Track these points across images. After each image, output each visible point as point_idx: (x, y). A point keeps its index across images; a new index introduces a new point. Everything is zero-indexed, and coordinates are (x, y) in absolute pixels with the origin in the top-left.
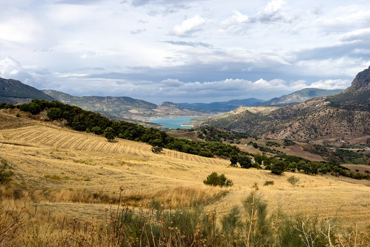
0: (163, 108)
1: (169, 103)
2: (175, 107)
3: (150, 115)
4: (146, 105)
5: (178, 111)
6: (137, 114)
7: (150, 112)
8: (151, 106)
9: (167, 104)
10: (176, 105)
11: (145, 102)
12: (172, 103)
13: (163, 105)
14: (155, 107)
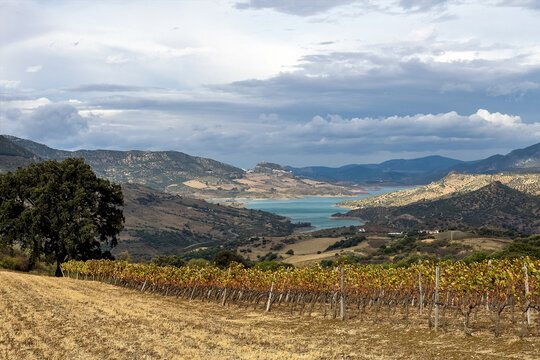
0: (259, 177)
1: (272, 166)
2: (285, 175)
3: (234, 193)
4: (219, 171)
5: (292, 182)
6: (203, 191)
7: (233, 186)
8: (232, 173)
9: (266, 168)
10: (287, 169)
11: (217, 165)
12: (278, 167)
13: (257, 171)
14: (241, 174)
